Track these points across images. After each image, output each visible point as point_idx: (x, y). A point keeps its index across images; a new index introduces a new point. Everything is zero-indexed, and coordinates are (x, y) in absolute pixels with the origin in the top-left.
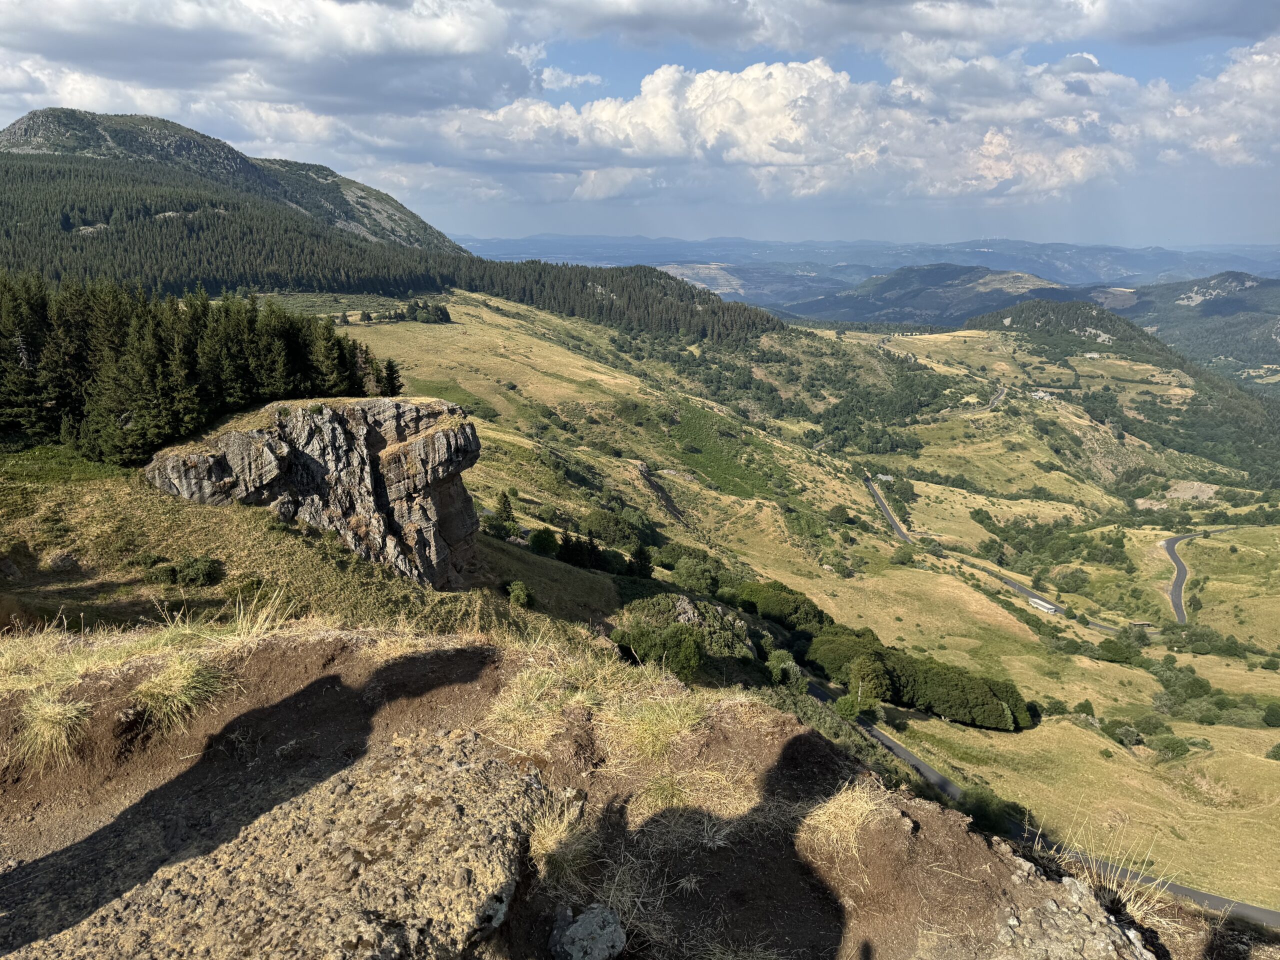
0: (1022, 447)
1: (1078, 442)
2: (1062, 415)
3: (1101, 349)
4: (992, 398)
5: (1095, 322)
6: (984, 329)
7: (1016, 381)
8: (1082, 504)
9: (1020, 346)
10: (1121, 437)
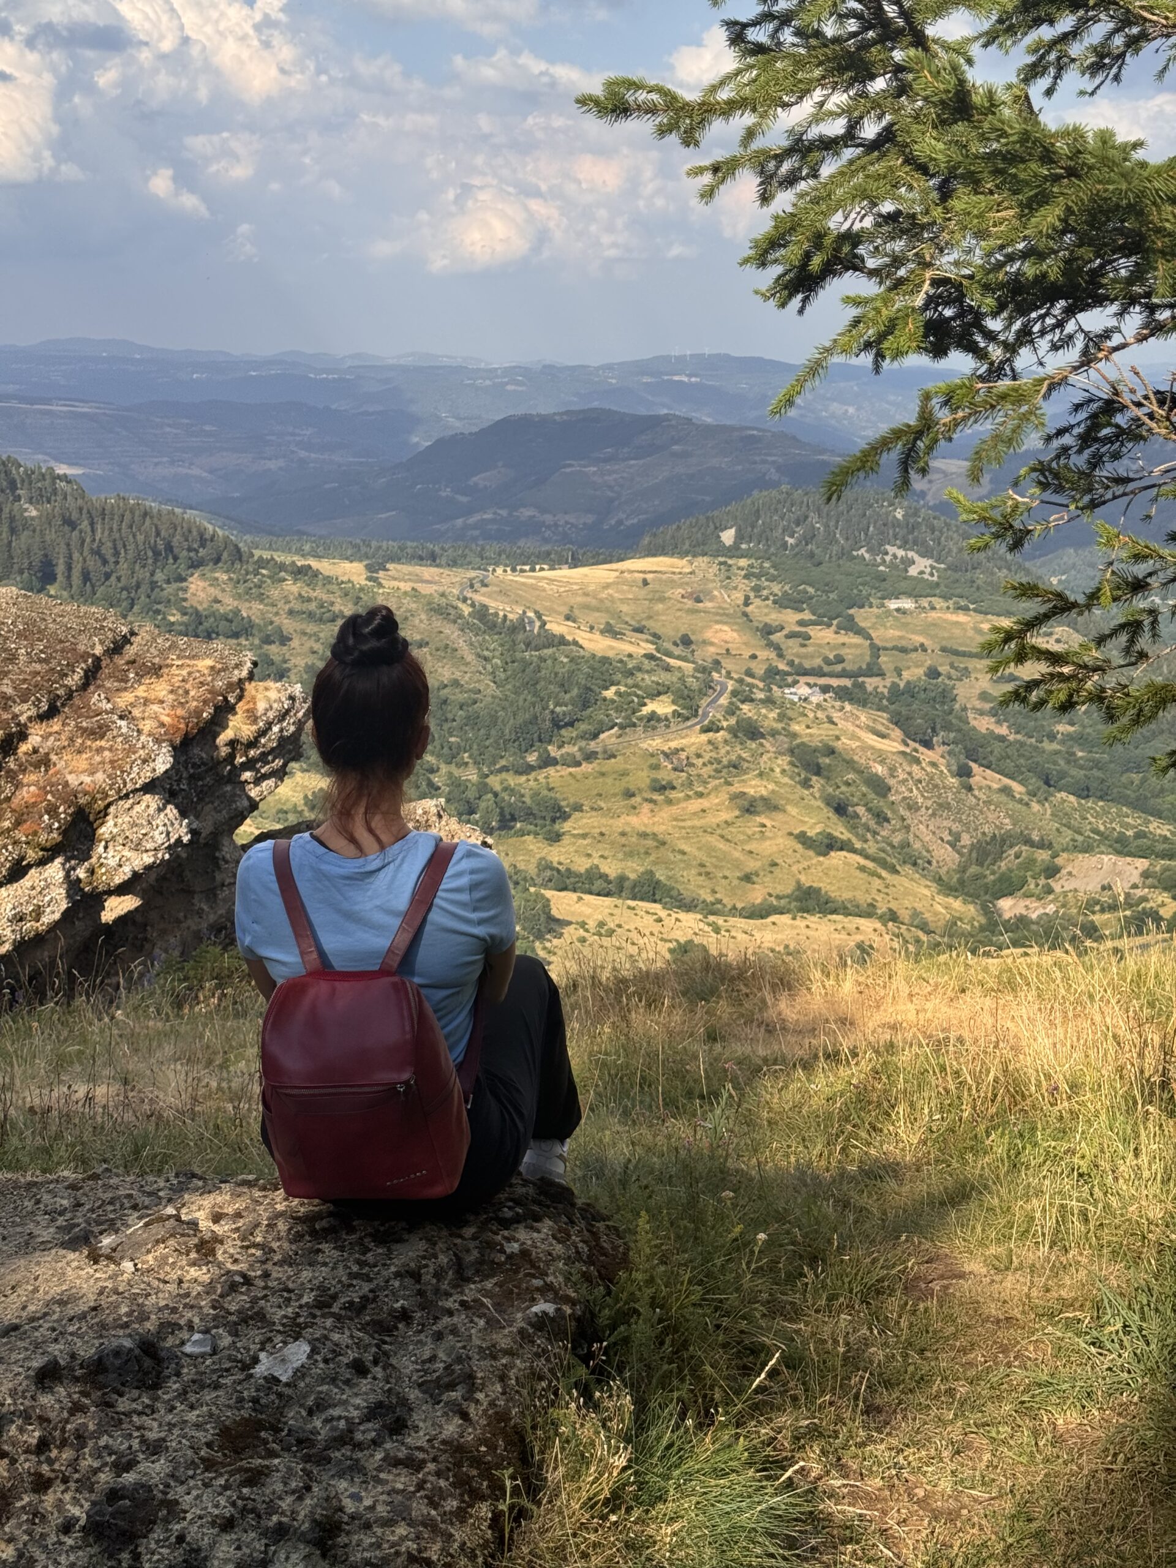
0: (770, 805)
1: (880, 787)
2: (845, 732)
3: (918, 590)
4: (704, 702)
5: (901, 532)
6: (682, 554)
7: (753, 665)
8: (892, 916)
9: (757, 589)
10: (964, 773)
